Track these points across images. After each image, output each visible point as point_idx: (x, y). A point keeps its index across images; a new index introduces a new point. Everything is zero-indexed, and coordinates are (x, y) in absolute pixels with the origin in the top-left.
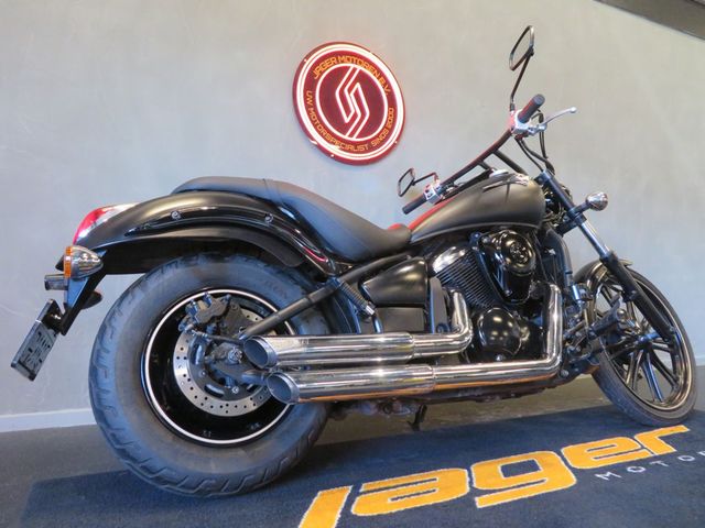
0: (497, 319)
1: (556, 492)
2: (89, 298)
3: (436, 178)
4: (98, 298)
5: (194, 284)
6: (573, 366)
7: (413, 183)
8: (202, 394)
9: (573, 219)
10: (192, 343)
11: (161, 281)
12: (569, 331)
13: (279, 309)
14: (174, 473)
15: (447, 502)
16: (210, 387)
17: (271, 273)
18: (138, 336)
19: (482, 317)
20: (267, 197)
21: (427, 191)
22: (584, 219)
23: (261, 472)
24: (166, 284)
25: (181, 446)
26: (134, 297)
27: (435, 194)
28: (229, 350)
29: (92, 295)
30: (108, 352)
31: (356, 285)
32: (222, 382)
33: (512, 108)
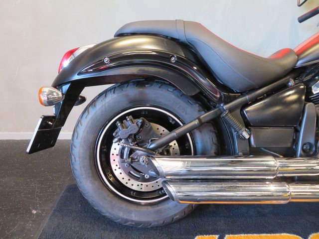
5: (125, 104)
10: (121, 146)
11: (104, 103)
13: (184, 124)
14: (112, 216)
16: (131, 172)
18: (91, 138)
20: (176, 36)
23: (162, 222)
24: (107, 105)
25: (116, 202)
28: (141, 156)
30: (75, 147)
31: (238, 111)
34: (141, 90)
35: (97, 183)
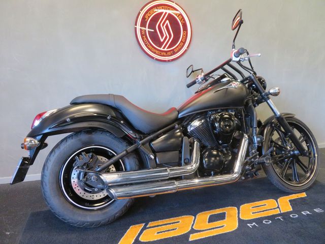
0: (215, 153)
1: (225, 234)
2: (42, 145)
3: (202, 71)
4: (46, 145)
6: (248, 175)
7: (193, 71)
8: (83, 192)
9: (264, 99)
10: (78, 172)
12: (248, 158)
13: (117, 154)
15: (178, 236)
16: (86, 188)
17: (113, 138)
19: (207, 153)
21: (197, 79)
22: (269, 98)
23: (108, 220)
25: (76, 210)
26: (55, 153)
27: (200, 80)
28: (92, 176)
29: (43, 145)
30: (46, 176)
32: (90, 187)
33: (234, 47)
34: (90, 136)
35: (62, 199)
